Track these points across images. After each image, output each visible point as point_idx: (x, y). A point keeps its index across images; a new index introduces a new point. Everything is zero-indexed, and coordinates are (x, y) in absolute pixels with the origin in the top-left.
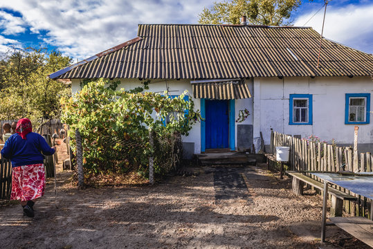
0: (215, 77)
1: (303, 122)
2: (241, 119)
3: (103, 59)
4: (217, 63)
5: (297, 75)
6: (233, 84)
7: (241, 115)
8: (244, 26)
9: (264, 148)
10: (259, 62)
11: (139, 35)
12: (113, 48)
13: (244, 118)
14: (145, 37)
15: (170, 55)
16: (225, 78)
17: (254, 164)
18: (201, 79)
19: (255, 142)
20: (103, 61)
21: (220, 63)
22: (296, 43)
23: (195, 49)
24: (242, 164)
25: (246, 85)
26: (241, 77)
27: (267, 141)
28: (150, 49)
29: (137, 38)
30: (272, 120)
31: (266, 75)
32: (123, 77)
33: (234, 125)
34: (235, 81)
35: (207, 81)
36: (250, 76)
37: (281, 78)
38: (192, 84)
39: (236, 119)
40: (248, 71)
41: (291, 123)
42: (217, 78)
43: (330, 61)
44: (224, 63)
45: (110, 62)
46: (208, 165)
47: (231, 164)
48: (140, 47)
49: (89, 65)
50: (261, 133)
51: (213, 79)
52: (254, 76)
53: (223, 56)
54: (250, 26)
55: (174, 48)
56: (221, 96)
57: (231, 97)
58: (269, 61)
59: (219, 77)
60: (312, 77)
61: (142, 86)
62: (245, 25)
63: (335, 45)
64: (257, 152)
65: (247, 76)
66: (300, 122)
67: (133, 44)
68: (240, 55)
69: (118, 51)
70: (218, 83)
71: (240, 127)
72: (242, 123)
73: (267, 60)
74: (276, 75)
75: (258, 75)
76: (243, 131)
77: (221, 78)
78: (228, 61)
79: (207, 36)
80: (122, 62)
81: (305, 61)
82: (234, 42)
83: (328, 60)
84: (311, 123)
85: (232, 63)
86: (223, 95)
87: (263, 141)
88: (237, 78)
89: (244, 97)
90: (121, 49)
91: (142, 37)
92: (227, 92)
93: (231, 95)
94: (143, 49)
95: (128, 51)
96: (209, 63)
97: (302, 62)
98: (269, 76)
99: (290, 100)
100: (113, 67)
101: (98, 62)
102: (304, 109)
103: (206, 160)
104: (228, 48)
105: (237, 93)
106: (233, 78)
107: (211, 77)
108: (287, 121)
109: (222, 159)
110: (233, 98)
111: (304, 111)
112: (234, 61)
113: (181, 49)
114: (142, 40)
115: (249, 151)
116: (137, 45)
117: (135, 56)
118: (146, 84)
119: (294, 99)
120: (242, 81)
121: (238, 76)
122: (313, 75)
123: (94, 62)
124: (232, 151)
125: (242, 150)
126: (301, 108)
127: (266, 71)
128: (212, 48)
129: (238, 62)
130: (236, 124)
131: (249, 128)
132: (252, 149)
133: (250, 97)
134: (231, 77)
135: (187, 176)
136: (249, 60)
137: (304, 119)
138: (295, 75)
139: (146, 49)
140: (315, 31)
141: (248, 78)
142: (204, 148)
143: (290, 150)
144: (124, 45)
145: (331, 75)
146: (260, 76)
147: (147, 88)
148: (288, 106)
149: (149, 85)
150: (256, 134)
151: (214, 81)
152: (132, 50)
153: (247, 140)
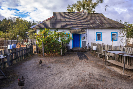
5: (98, 27)
6: (81, 30)
8: (83, 13)
9: (89, 47)
14: (55, 16)
16: (79, 28)
17: (87, 51)
18: (72, 28)
19: (87, 46)
20: (45, 23)
22: (97, 18)
24: (84, 51)
26: (83, 28)
28: (57, 20)
29: (53, 16)
30: (92, 40)
32: (51, 27)
35: (74, 29)
38: (70, 29)
39: (82, 39)
40: (85, 26)
47: (81, 51)
48: (54, 19)
49: (41, 24)
55: (64, 19)
59: (77, 27)
60: (102, 28)
61: (56, 30)
63: (108, 19)
64: (87, 48)
67: (52, 18)
69: (48, 20)
70: (77, 29)
72: (84, 40)
73: (90, 23)
74: (93, 27)
75: (88, 27)
76: (84, 42)
79: (73, 16)
83: (106, 23)
84: (102, 40)
87: (89, 45)
89: (84, 33)
92: (79, 32)
93: (81, 33)
97: (99, 24)
98: (91, 27)
99: (96, 34)
108: (96, 40)
111: (100, 37)
113: (66, 19)
115: (85, 48)
124: (81, 48)
125: (83, 48)
130: (82, 41)
131: (85, 42)
133: (86, 33)
137: (100, 39)
141: (85, 28)
143: (97, 47)
144: (50, 18)
145: (107, 27)
149: (58, 30)
150: (87, 43)
152: (52, 20)
153: (85, 45)
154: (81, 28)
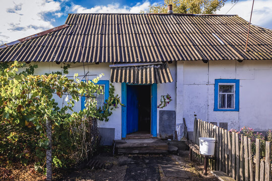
0: (136, 61)
1: (229, 109)
2: (163, 105)
3: (25, 43)
4: (139, 47)
5: (224, 59)
6: (154, 69)
7: (163, 100)
8: (169, 14)
9: (187, 135)
10: (183, 46)
11: (66, 23)
12: (38, 34)
13: (166, 104)
14: (72, 24)
15: (93, 40)
16: (146, 62)
17: (176, 153)
18: (121, 62)
19: (178, 129)
20: (24, 45)
21: (142, 47)
22: (222, 28)
23: (119, 34)
24: (162, 153)
25: (168, 69)
26: (163, 61)
27: (191, 128)
28: (74, 35)
29: (63, 26)
30: (196, 106)
31: (189, 59)
32: (40, 60)
33: (156, 111)
34: (157, 65)
35: (127, 65)
36: (173, 60)
37: (206, 61)
38: (111, 68)
39: (158, 105)
40: (171, 55)
41: (216, 109)
42: (138, 62)
43: (259, 45)
44: (146, 47)
45: (31, 47)
46: (125, 154)
47: (150, 154)
48: (65, 33)
49: (8, 49)
50: (184, 119)
51: (134, 62)
52: (177, 59)
53: (147, 41)
54: (175, 15)
55: (98, 34)
56: (140, 80)
57: (151, 81)
58: (194, 45)
59: (140, 60)
60: (240, 61)
61: (62, 70)
62: (171, 14)
63: (263, 30)
64: (179, 138)
65: (169, 60)
66: (226, 108)
67: (59, 30)
68: (164, 40)
69: (42, 36)
70: (139, 66)
71: (162, 113)
72: (164, 109)
73: (191, 44)
74: (201, 59)
75: (181, 59)
76: (165, 117)
77: (142, 62)
78: (151, 45)
79: (133, 24)
80: (43, 46)
81: (232, 46)
82: (159, 28)
83: (256, 44)
84: (237, 109)
85: (155, 47)
86: (142, 79)
87: (186, 128)
88: (158, 61)
89: (165, 82)
90: (46, 35)
91: (69, 24)
92: (146, 76)
93: (151, 79)
94: (67, 35)
95: (53, 37)
96: (131, 47)
97: (228, 46)
98: (193, 59)
99: (216, 85)
100: (32, 51)
101: (19, 47)
102: (230, 95)
103: (124, 148)
104: (152, 34)
105: (158, 78)
106: (154, 61)
107: (132, 61)
108: (212, 107)
109: (140, 147)
110: (153, 82)
111: (230, 97)
112: (157, 45)
113: (105, 35)
114: (68, 27)
115: (171, 137)
116: (63, 31)
117: (57, 41)
118: (65, 68)
119: (219, 84)
120: (164, 64)
121: (160, 60)
122: (241, 58)
123: (15, 46)
124: (153, 138)
126: (226, 94)
127: (190, 54)
128: (136, 34)
129: (161, 47)
130: (158, 110)
131: (172, 114)
132: (174, 136)
133: (172, 81)
134: (152, 60)
135: (96, 168)
136: (172, 44)
138: (221, 59)
139: (71, 35)
140: (241, 18)
141: (171, 62)
142: (125, 134)
143: (216, 143)
144: (50, 31)
145: (261, 58)
146: (183, 59)
147: (66, 72)
148: (213, 92)
150: (179, 121)
151: (135, 65)
152: (56, 36)
153: (170, 126)
154: (156, 63)
